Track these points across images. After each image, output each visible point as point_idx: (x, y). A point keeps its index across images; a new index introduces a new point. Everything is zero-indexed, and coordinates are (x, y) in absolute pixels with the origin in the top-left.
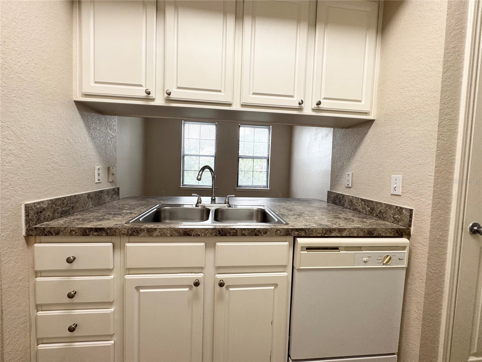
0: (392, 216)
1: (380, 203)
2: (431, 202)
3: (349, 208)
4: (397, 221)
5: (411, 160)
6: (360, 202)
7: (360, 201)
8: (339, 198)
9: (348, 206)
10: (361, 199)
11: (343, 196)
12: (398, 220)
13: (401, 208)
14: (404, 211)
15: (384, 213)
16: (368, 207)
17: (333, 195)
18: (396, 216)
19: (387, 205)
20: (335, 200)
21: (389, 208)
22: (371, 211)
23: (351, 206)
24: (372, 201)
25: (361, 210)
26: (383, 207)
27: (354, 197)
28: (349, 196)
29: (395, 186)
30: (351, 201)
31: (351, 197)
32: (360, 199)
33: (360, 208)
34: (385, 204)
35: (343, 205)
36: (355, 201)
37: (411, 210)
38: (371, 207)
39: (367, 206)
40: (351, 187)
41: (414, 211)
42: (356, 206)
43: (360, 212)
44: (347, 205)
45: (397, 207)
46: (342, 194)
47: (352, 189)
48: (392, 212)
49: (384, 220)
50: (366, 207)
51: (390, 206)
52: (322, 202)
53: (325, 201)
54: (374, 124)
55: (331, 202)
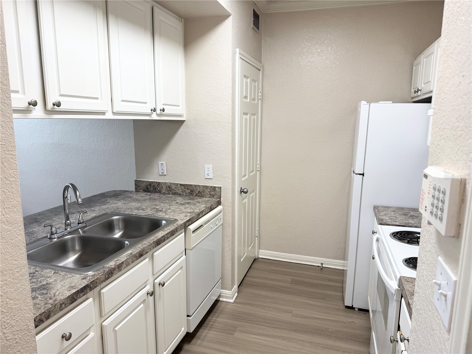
0: (209, 193)
1: (199, 185)
2: (231, 181)
3: (167, 193)
4: (212, 196)
5: (217, 156)
6: (179, 187)
7: (179, 186)
8: (154, 186)
9: (166, 192)
10: (180, 184)
11: (159, 183)
12: (213, 195)
13: (214, 187)
14: (217, 189)
15: (203, 192)
16: (188, 190)
17: (144, 183)
18: (212, 193)
19: (204, 187)
20: (147, 188)
21: (206, 188)
22: (191, 192)
23: (170, 192)
24: (191, 185)
25: (181, 193)
26: (201, 188)
27: (172, 183)
28: (166, 183)
29: (208, 173)
30: (169, 187)
31: (169, 184)
32: (179, 185)
33: (179, 192)
34: (202, 186)
35: (160, 192)
36: (174, 187)
37: (221, 187)
38: (191, 189)
39: (187, 189)
40: (166, 175)
41: (222, 188)
42: (175, 190)
43: (180, 194)
44: (164, 191)
45: (211, 187)
46: (157, 182)
47: (166, 176)
48: (209, 190)
49: (203, 197)
50: (186, 190)
51: (207, 187)
52: (131, 192)
53: (132, 191)
54: (184, 124)
55: (141, 191)
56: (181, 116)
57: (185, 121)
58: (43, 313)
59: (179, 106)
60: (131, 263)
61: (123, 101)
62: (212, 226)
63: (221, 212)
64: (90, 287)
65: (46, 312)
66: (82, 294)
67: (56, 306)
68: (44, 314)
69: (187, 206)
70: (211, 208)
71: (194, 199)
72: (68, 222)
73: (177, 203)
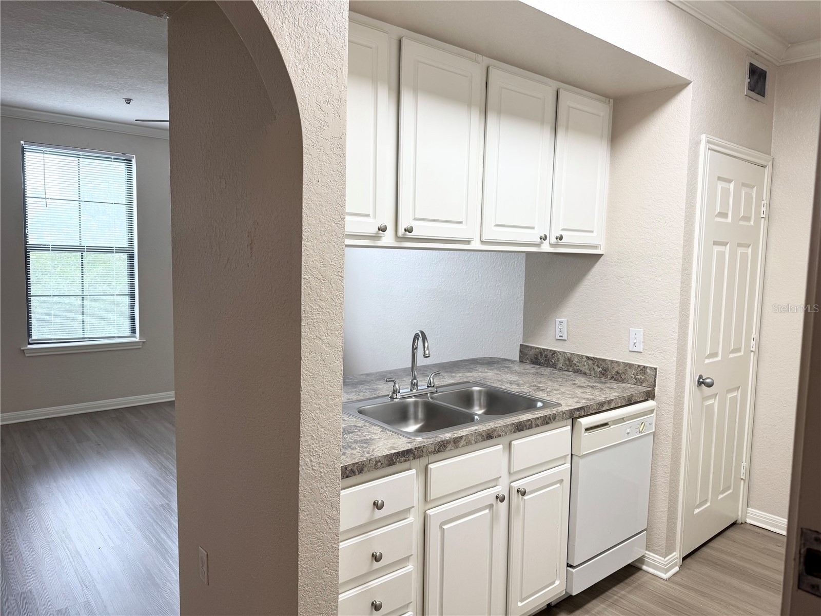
0: (634, 376)
1: (617, 362)
2: (675, 359)
3: (566, 369)
4: (640, 382)
5: (653, 313)
6: (585, 361)
7: (585, 359)
8: (546, 356)
9: (564, 367)
10: (587, 357)
11: (554, 352)
12: (641, 380)
13: (644, 367)
14: (648, 370)
15: (623, 374)
16: (599, 367)
17: (533, 351)
18: (639, 377)
19: (626, 365)
20: (537, 359)
21: (630, 368)
22: (603, 372)
23: (569, 367)
24: (604, 360)
25: (587, 371)
26: (621, 367)
27: (574, 354)
28: (564, 352)
29: (635, 342)
30: (569, 360)
31: (569, 355)
32: (584, 357)
33: (585, 369)
34: (623, 363)
35: (554, 366)
36: (576, 360)
37: (655, 369)
38: (603, 367)
39: (597, 366)
40: (565, 340)
41: (658, 370)
42: (578, 366)
43: (585, 373)
44: (561, 366)
45: (639, 366)
46: (551, 350)
47: (566, 342)
48: (634, 372)
49: (623, 382)
50: (596, 368)
51: (631, 366)
52: (513, 362)
53: (515, 361)
54: (601, 260)
55: (528, 361)
56: (596, 247)
57: (602, 255)
58: (356, 463)
59: (592, 232)
60: (473, 442)
61: (497, 225)
62: (628, 431)
63: (652, 411)
64: (414, 454)
65: (360, 463)
66: (403, 459)
67: (371, 462)
68: (357, 465)
69: (588, 390)
70: (630, 400)
71: (605, 383)
72: (415, 381)
73: (574, 384)
